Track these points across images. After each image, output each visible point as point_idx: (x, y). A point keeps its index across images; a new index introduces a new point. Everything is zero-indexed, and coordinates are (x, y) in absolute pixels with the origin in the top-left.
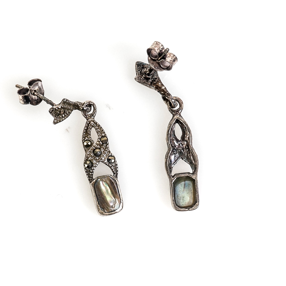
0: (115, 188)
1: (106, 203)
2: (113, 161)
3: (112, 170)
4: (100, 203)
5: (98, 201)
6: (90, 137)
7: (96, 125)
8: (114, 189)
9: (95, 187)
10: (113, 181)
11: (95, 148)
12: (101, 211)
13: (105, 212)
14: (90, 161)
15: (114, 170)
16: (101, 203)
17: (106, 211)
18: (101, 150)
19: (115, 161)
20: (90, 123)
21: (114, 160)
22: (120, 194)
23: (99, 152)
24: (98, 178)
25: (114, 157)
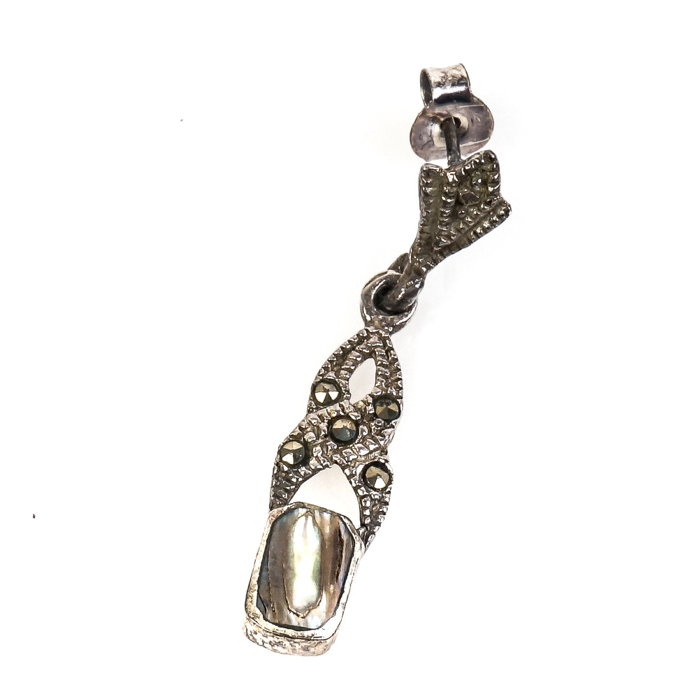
0: (340, 561)
1: (282, 592)
2: (380, 484)
3: (363, 509)
4: (264, 582)
5: (260, 574)
6: (348, 376)
7: (387, 354)
8: (334, 564)
9: (278, 525)
10: (345, 537)
11: (342, 414)
12: (254, 608)
13: (265, 619)
14: (305, 444)
15: (367, 512)
16: (269, 583)
17: (269, 616)
18: (358, 430)
19: (386, 488)
20: (368, 338)
21: (384, 485)
22: (346, 590)
23: (350, 430)
24: (301, 505)
25: (390, 475)
